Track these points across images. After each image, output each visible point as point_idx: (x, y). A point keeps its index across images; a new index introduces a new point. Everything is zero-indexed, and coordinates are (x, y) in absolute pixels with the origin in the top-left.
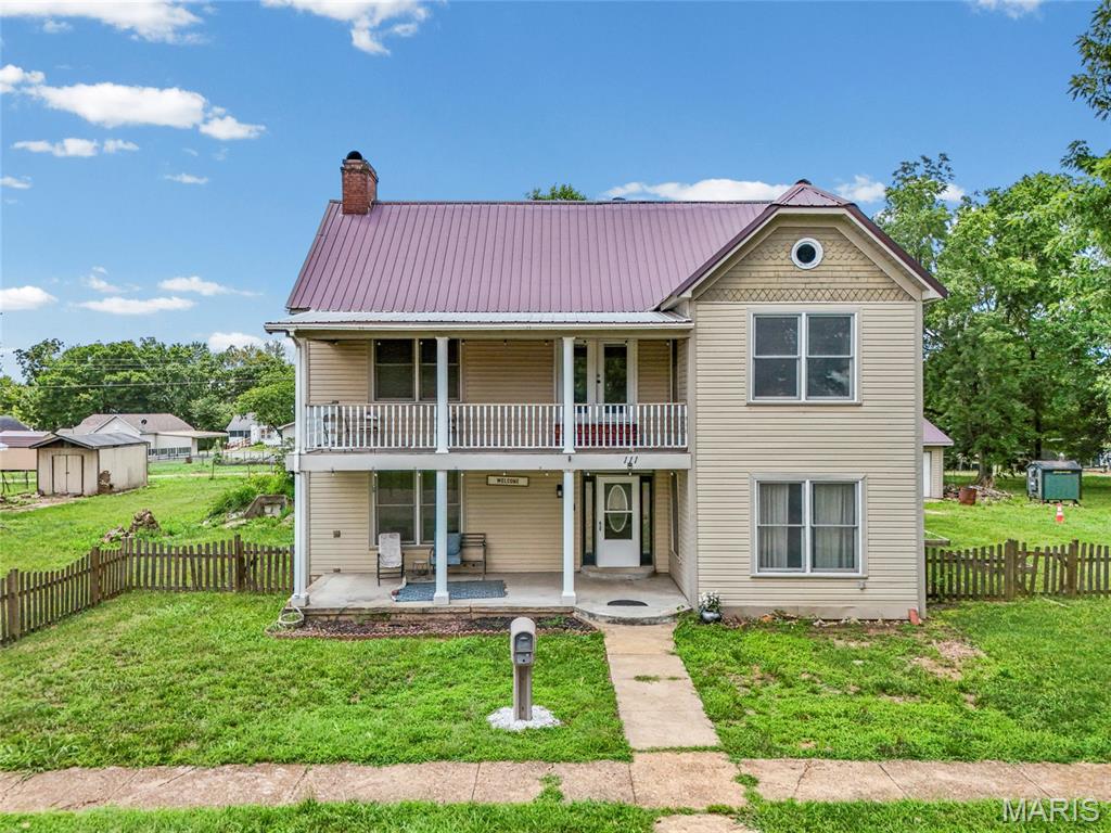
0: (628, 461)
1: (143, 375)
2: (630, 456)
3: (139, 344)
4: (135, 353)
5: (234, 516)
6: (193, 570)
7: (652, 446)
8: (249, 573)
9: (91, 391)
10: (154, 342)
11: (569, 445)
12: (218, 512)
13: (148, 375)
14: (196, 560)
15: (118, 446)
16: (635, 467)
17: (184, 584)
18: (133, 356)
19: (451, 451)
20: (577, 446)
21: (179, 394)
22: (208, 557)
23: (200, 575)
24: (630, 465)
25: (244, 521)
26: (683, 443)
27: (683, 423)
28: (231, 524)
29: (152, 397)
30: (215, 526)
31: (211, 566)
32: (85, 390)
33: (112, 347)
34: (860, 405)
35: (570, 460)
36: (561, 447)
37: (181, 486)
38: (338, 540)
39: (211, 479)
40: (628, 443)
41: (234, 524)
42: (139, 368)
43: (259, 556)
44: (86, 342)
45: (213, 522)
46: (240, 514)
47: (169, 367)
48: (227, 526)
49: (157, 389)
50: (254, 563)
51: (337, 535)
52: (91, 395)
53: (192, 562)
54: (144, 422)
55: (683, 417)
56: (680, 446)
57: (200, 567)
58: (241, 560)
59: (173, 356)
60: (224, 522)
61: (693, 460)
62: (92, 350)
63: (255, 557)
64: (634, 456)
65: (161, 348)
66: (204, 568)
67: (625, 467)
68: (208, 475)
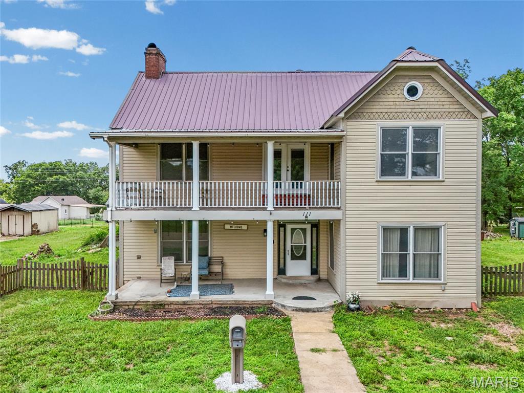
0: (305, 215)
1: (65, 177)
2: (306, 212)
3: (64, 163)
4: (62, 167)
5: (95, 246)
6: (57, 277)
7: (319, 206)
8: (89, 279)
9: (40, 185)
10: (71, 162)
11: (270, 206)
12: (87, 244)
13: (68, 177)
14: (59, 272)
15: (42, 211)
16: (309, 218)
17: (52, 285)
18: (61, 169)
19: (201, 209)
20: (275, 206)
21: (83, 187)
22: (66, 270)
23: (61, 281)
24: (306, 217)
25: (100, 249)
26: (338, 204)
27: (338, 193)
28: (92, 251)
29: (70, 188)
30: (84, 252)
31: (68, 275)
32: (37, 185)
33: (51, 164)
34: (443, 181)
35: (271, 214)
36: (266, 206)
37: (75, 231)
38: (139, 261)
39: (92, 227)
40: (305, 205)
41: (94, 251)
42: (63, 174)
43: (94, 269)
44: (38, 162)
45: (83, 250)
46: (98, 245)
47: (78, 174)
48: (90, 251)
49: (72, 185)
50: (92, 274)
51: (139, 257)
52: (40, 187)
53: (57, 273)
54: (63, 200)
55: (338, 189)
56: (336, 206)
57: (61, 276)
58: (84, 272)
59: (80, 168)
60: (89, 250)
61: (344, 214)
62: (41, 165)
63: (92, 270)
64: (309, 212)
65: (74, 164)
66: (63, 275)
67: (304, 218)
68: (90, 226)
